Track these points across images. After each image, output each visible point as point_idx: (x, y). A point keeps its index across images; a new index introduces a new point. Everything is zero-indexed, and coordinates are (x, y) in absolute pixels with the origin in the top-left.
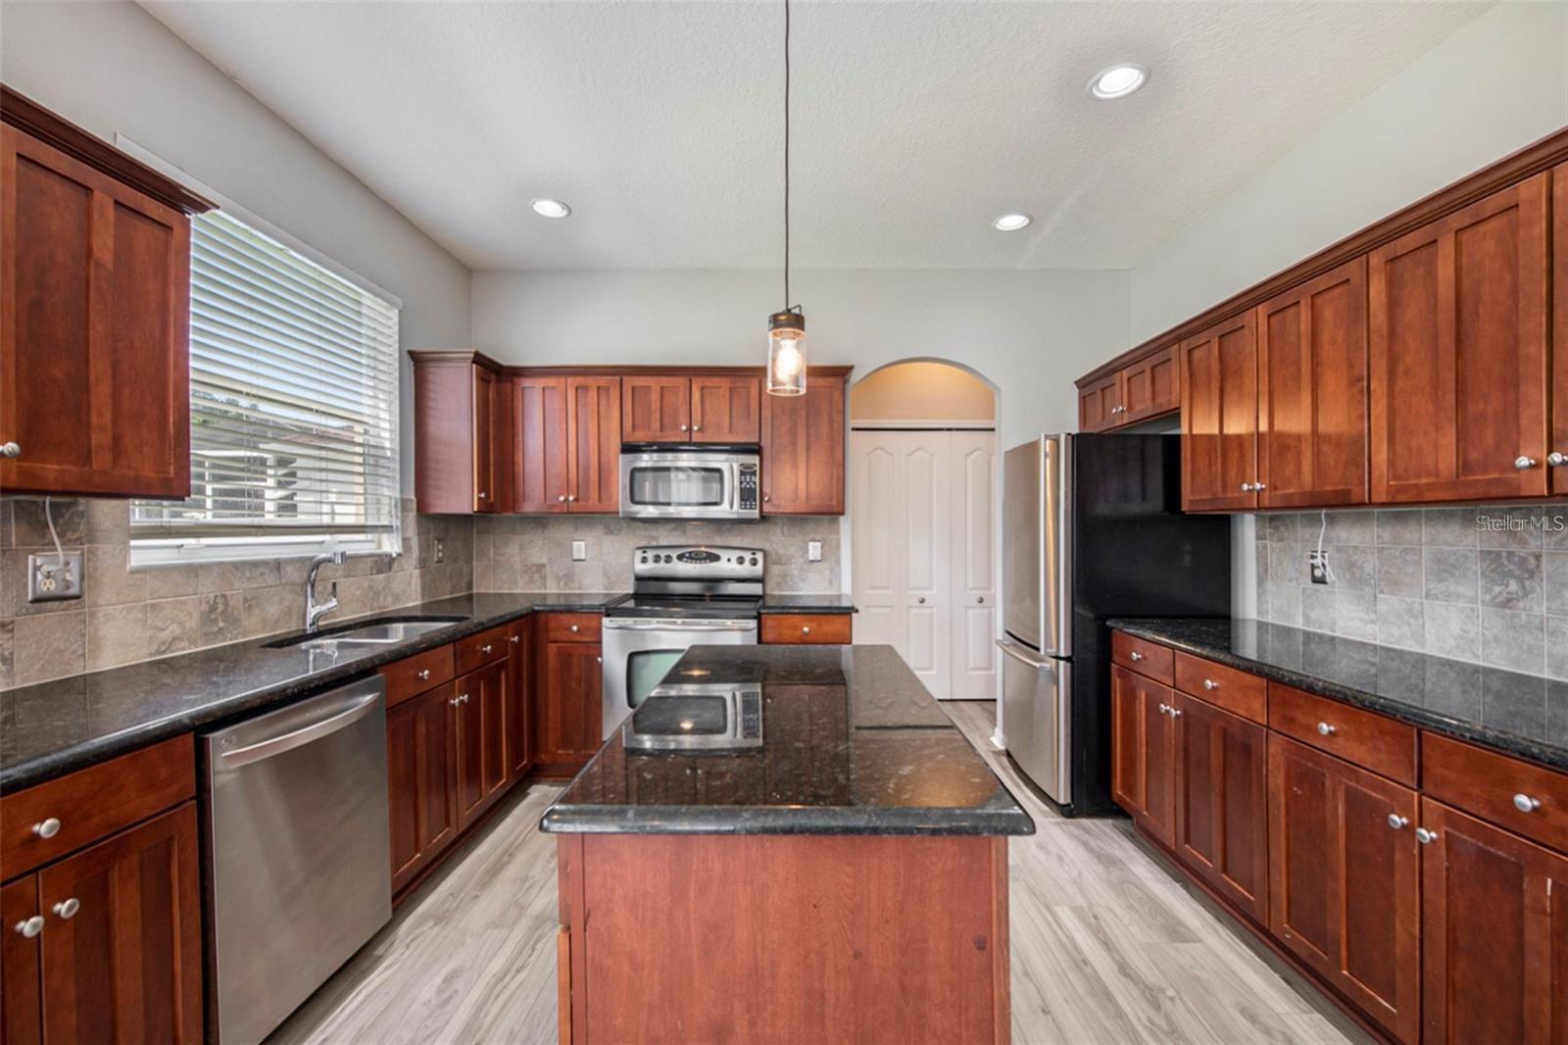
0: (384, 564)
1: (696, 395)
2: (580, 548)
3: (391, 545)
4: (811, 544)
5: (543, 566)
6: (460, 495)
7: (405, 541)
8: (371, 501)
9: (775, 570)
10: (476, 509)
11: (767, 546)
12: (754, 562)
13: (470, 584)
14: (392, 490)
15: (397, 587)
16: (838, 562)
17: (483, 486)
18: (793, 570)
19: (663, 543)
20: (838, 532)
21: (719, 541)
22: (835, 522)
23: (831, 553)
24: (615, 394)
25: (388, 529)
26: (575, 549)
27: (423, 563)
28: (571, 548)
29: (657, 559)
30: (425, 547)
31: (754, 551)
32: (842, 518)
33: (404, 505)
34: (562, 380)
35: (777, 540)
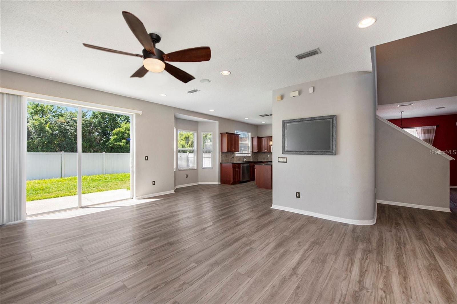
0: (249, 157)
3: (250, 155)
6: (256, 150)
7: (251, 155)
8: (248, 151)
13: (257, 160)
14: (250, 150)
15: (250, 159)
17: (258, 150)
25: (250, 154)
27: (253, 157)
30: (253, 155)
33: (251, 151)
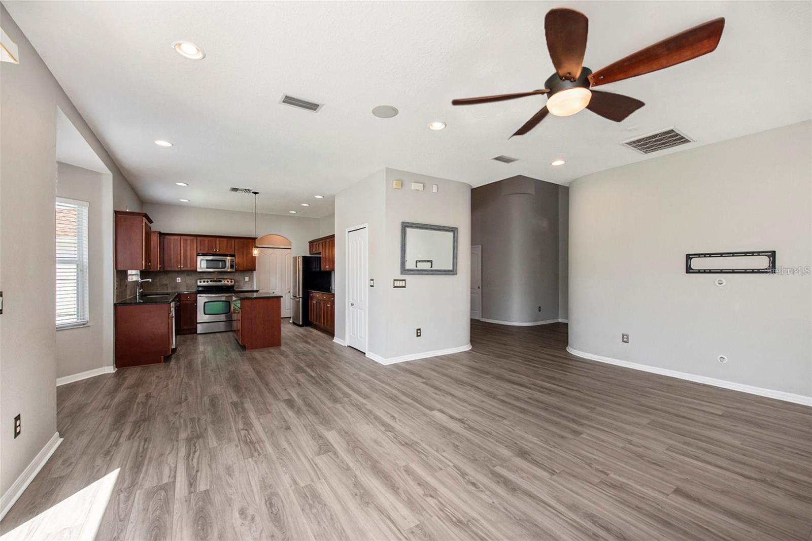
1: (218, 243)
2: (179, 280)
4: (246, 278)
5: (167, 285)
9: (236, 284)
10: (144, 268)
11: (234, 278)
12: (231, 282)
16: (253, 282)
18: (242, 284)
19: (205, 278)
20: (253, 275)
21: (221, 277)
22: (252, 273)
23: (251, 279)
24: (195, 241)
26: (177, 280)
28: (176, 279)
29: (204, 282)
31: (231, 279)
32: (254, 272)
34: (179, 237)
35: (237, 276)
